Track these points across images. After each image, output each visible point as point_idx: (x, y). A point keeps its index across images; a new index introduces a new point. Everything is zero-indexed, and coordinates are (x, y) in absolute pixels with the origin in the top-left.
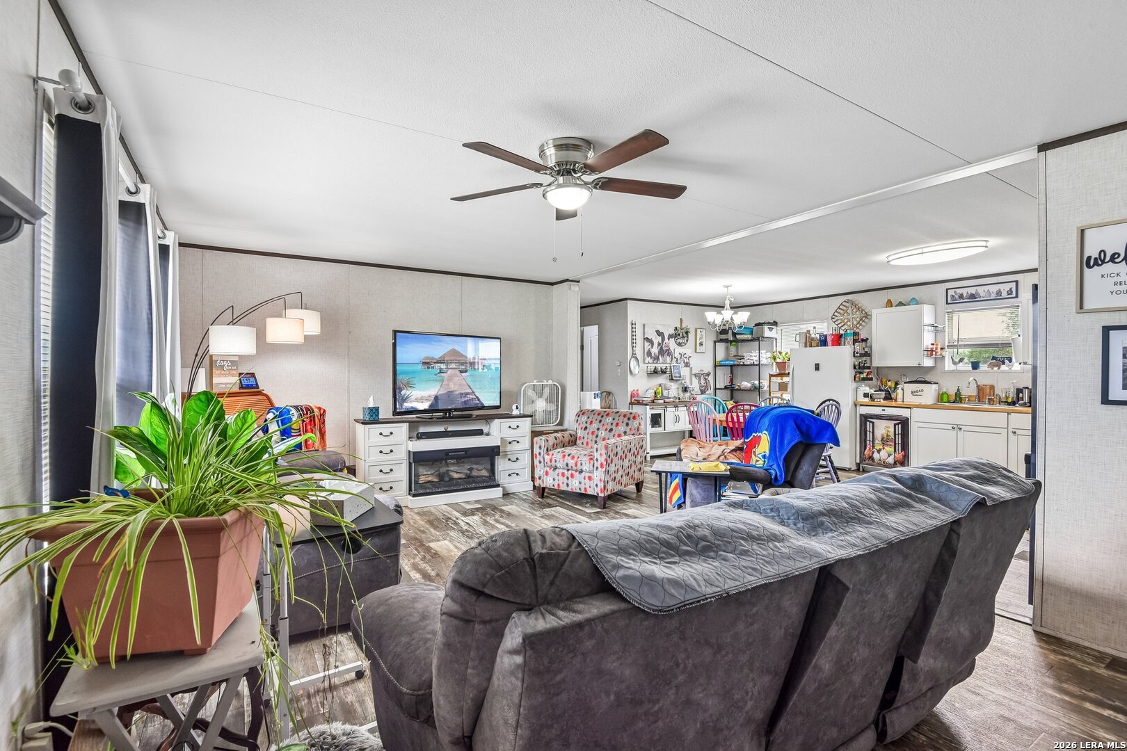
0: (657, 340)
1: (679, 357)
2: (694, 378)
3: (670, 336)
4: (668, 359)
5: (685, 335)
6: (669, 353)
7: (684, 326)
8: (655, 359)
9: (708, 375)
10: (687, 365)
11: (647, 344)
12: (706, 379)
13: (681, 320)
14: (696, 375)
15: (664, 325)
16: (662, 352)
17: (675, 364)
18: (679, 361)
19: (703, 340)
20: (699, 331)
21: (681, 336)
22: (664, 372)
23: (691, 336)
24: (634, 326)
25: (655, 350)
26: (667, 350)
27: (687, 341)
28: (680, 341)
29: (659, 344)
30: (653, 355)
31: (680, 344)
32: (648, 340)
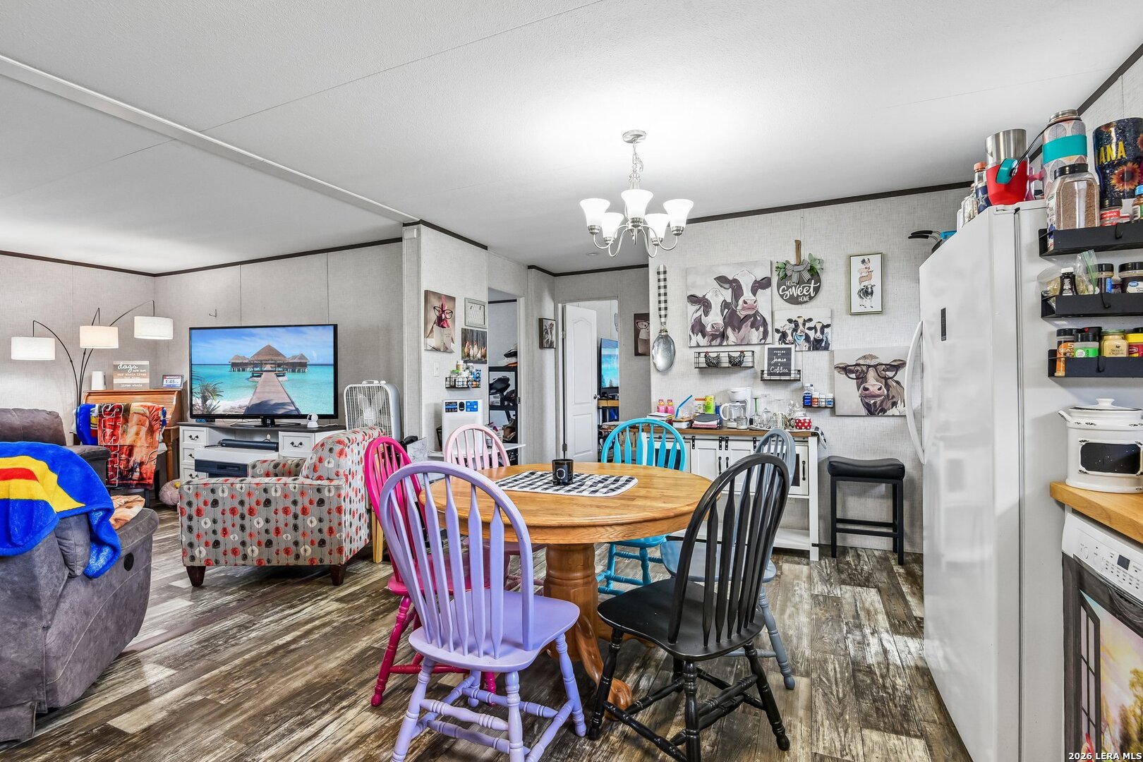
0: (720, 295)
1: (788, 328)
2: (841, 377)
3: (763, 284)
4: (755, 335)
5: (807, 276)
6: (757, 321)
7: (805, 255)
8: (714, 337)
9: (897, 366)
10: (818, 345)
11: (692, 308)
12: (886, 379)
13: (798, 244)
14: (846, 370)
15: (741, 264)
16: (733, 320)
17: (777, 345)
18: (789, 338)
19: (876, 280)
20: (856, 262)
21: (795, 278)
22: (736, 364)
23: (832, 279)
24: (662, 276)
25: (715, 319)
26: (747, 317)
27: (817, 290)
28: (796, 291)
29: (725, 305)
30: (709, 329)
31: (794, 300)
32: (693, 299)
